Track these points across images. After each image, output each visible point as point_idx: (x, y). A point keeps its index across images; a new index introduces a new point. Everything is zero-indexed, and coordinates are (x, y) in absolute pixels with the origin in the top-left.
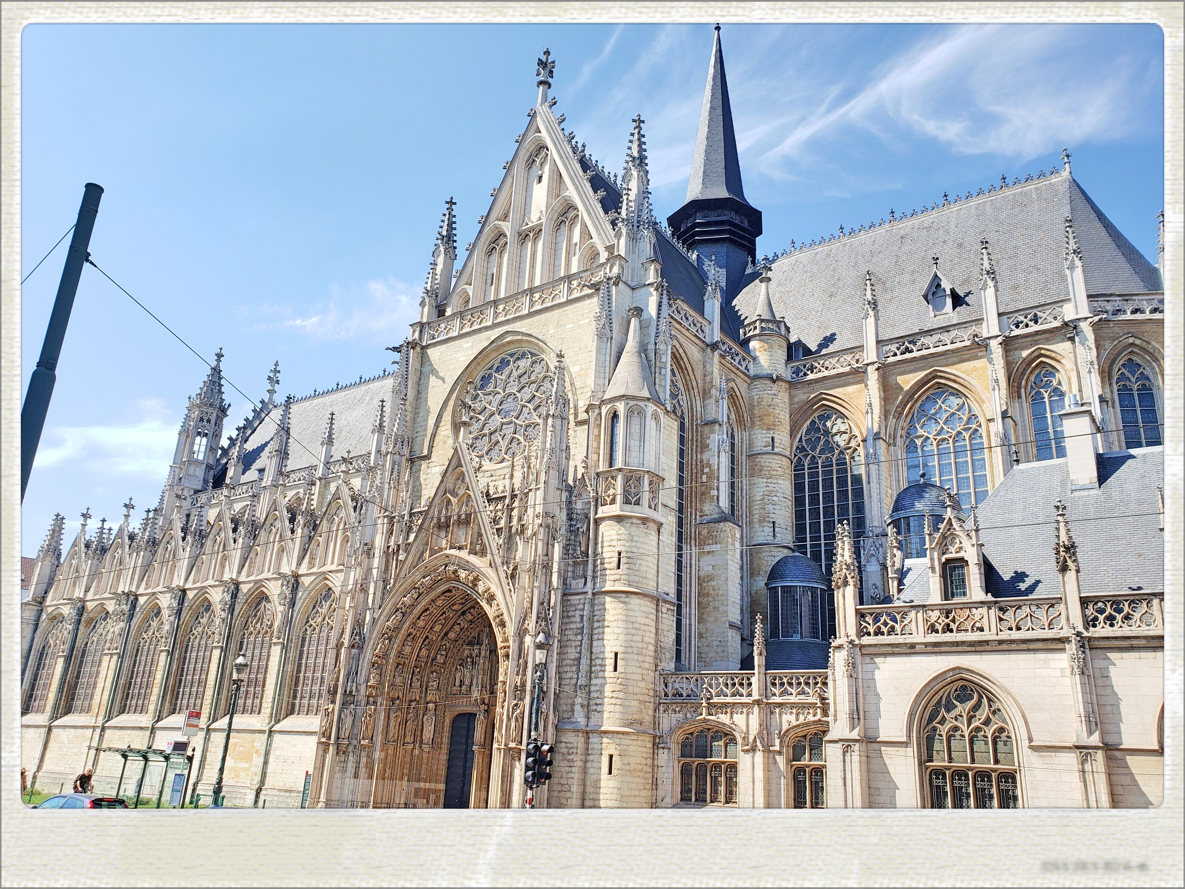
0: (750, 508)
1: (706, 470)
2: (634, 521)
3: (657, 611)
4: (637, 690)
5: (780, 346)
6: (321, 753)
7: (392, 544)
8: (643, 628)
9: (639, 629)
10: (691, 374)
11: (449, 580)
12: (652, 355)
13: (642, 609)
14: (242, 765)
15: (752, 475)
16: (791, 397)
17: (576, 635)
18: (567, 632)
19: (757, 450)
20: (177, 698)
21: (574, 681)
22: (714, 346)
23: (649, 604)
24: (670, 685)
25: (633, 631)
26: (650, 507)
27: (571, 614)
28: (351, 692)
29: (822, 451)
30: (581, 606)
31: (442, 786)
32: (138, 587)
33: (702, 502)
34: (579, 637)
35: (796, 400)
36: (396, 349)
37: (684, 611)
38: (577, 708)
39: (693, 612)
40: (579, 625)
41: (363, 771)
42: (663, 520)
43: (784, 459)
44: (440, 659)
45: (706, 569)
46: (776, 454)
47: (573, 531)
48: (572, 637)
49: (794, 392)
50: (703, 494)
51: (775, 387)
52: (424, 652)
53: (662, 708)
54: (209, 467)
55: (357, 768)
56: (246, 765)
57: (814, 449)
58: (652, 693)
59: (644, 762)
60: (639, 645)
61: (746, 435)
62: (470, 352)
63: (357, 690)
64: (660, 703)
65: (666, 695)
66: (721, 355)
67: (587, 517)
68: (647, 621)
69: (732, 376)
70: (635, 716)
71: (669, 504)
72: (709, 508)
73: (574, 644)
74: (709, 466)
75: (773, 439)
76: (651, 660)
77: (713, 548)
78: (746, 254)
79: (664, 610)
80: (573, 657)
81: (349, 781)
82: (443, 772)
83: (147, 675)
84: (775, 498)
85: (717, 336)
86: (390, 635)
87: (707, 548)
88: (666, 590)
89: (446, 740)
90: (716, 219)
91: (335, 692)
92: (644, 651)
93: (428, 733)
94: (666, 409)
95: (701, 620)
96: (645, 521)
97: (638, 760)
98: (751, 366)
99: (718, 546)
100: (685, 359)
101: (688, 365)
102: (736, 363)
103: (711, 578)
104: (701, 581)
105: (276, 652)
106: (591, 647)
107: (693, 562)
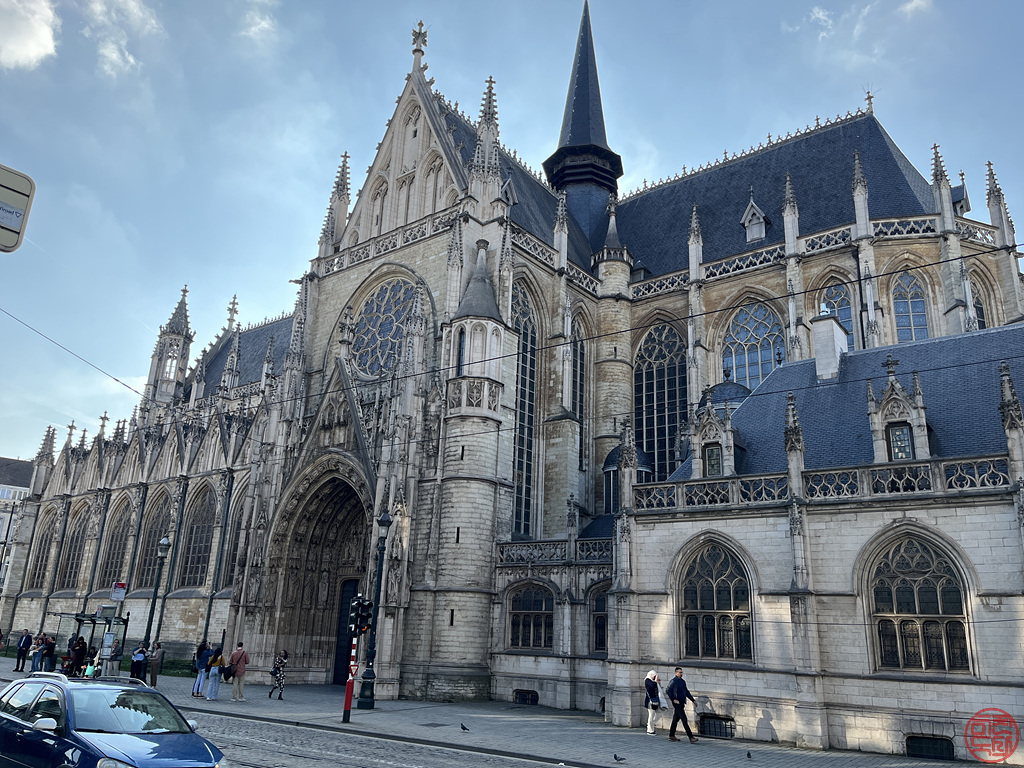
0: (596, 407)
1: (553, 376)
2: (476, 420)
3: (495, 493)
4: (474, 557)
5: (624, 271)
6: (233, 614)
7: (289, 443)
8: (481, 507)
9: (478, 508)
10: (540, 295)
11: (331, 471)
12: (496, 280)
13: (481, 491)
14: (190, 627)
15: (598, 380)
16: (633, 313)
17: (428, 514)
18: (421, 512)
19: (601, 359)
20: (143, 575)
21: (424, 552)
22: (561, 272)
23: (487, 487)
24: (505, 554)
25: (473, 510)
26: (490, 408)
27: (424, 497)
28: (257, 565)
29: (657, 359)
30: (432, 491)
31: (333, 639)
32: (112, 484)
33: (549, 403)
34: (430, 516)
35: (636, 316)
36: (297, 282)
37: (532, 493)
38: (427, 573)
39: (540, 494)
40: (430, 507)
41: (266, 628)
42: (502, 419)
43: (624, 365)
44: (331, 536)
45: (551, 458)
46: (617, 361)
47: (427, 430)
48: (425, 516)
49: (634, 309)
50: (550, 396)
51: (618, 304)
52: (318, 532)
53: (498, 571)
54: (179, 384)
55: (262, 625)
57: (650, 356)
58: (488, 559)
59: (480, 614)
60: (478, 521)
61: (594, 346)
62: (355, 282)
63: (263, 563)
64: (496, 567)
65: (502, 561)
66: (567, 279)
67: (438, 417)
68: (485, 502)
69: (581, 297)
70: (472, 578)
71: (509, 406)
72: (555, 410)
73: (426, 522)
74: (555, 372)
75: (615, 348)
76: (488, 533)
77: (557, 440)
78: (607, 192)
79: (502, 492)
80: (425, 532)
81: (257, 637)
82: (335, 627)
84: (616, 399)
85: (564, 264)
86: (287, 516)
87: (552, 441)
88: (505, 476)
89: (337, 602)
90: (581, 163)
91: (245, 565)
92: (482, 526)
93: (323, 595)
94: (506, 325)
95: (546, 500)
96: (485, 419)
97: (475, 614)
98: (598, 288)
99: (561, 439)
100: (535, 284)
101: (537, 288)
102: (584, 286)
103: (555, 465)
104: (547, 468)
105: (217, 534)
106: (440, 523)
107: (541, 453)
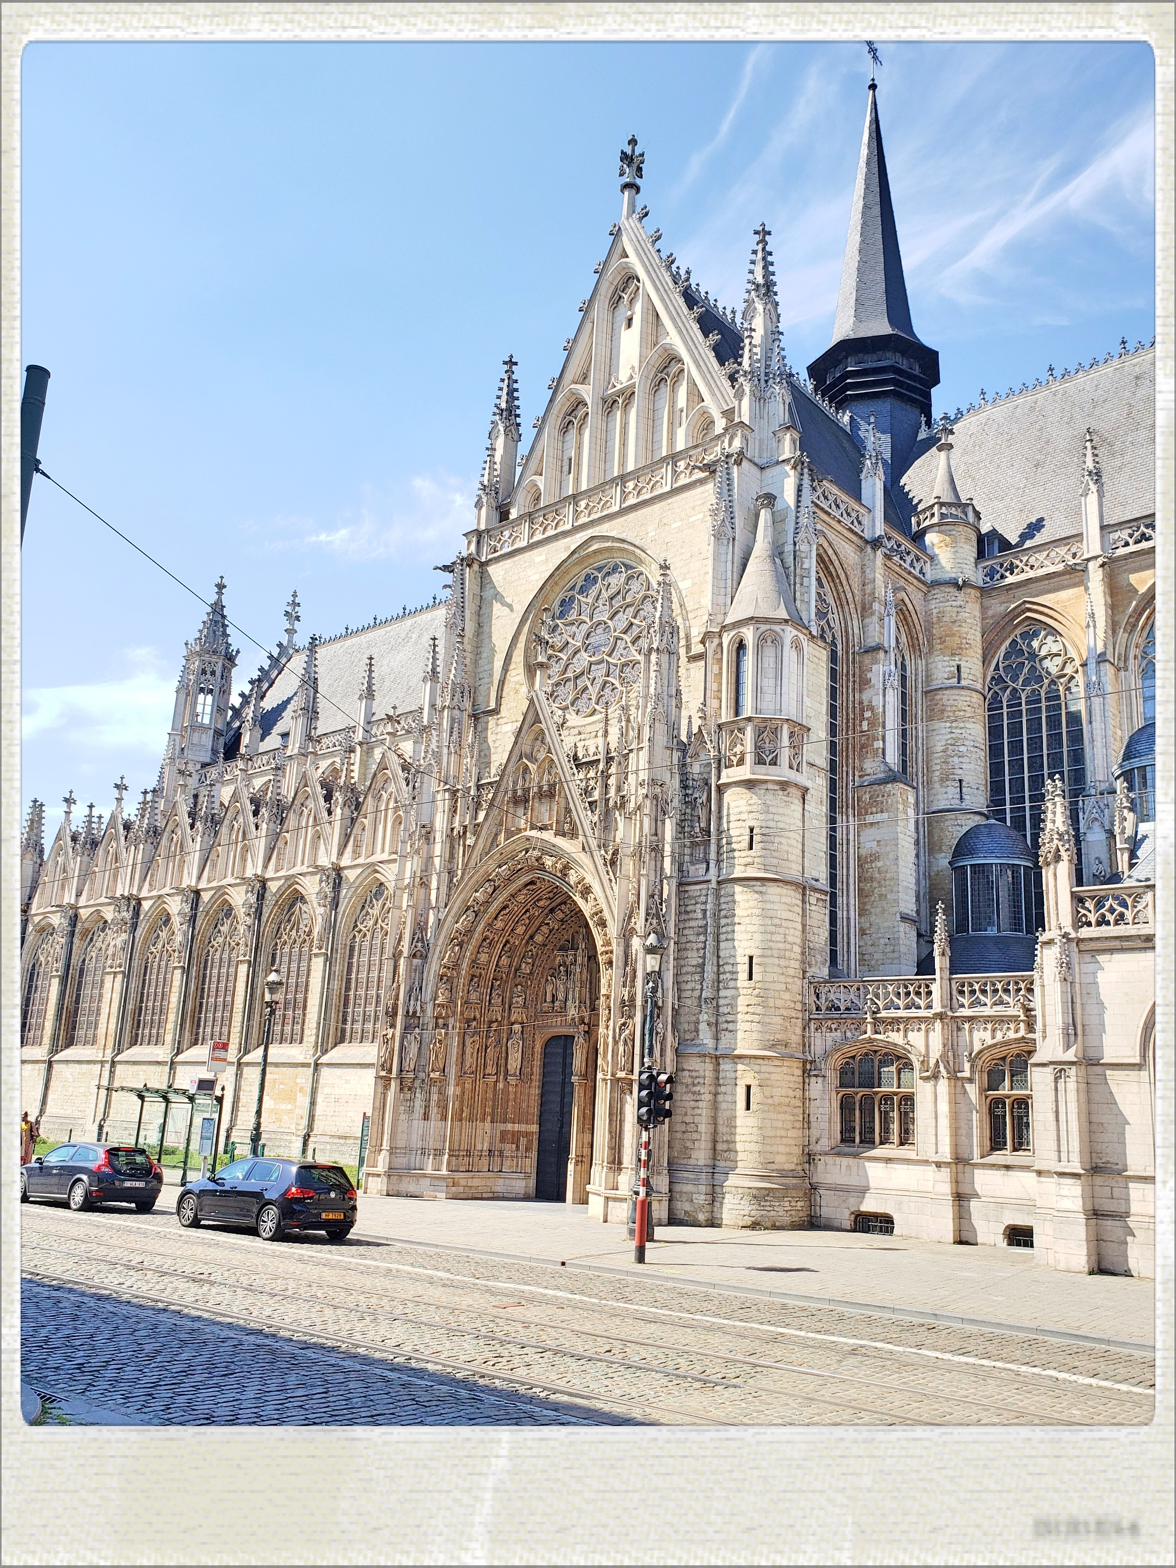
0: (928, 763)
1: (868, 714)
2: (770, 786)
3: (804, 902)
4: (779, 1003)
5: (968, 539)
6: (380, 1089)
7: (456, 824)
8: (785, 924)
9: (780, 926)
10: (845, 582)
11: (532, 869)
12: (790, 560)
13: (784, 900)
14: (283, 1107)
15: (930, 719)
16: (984, 609)
17: (698, 934)
18: (686, 932)
19: (935, 684)
20: (198, 1026)
21: (696, 994)
22: (876, 543)
23: (792, 893)
24: (823, 997)
25: (772, 929)
26: (791, 767)
27: (689, 909)
28: (415, 1012)
29: (1026, 682)
30: (703, 899)
31: (535, 1128)
32: (140, 889)
33: (862, 758)
34: (702, 938)
35: (990, 613)
36: (447, 568)
37: (839, 900)
38: (703, 1026)
39: (852, 902)
40: (702, 923)
41: (434, 1112)
42: (808, 784)
43: (974, 694)
44: (526, 969)
45: (868, 845)
46: (963, 688)
47: (689, 802)
48: (692, 938)
49: (987, 602)
50: (863, 747)
51: (961, 595)
52: (504, 960)
53: (813, 1026)
54: (218, 733)
55: (427, 1107)
56: (289, 1107)
57: (1014, 679)
58: (799, 1006)
59: (792, 1094)
60: (781, 946)
61: (921, 664)
62: (544, 568)
63: (422, 1011)
64: (810, 1019)
65: (818, 1009)
66: (886, 555)
67: (707, 783)
68: (790, 915)
69: (902, 583)
70: (778, 1036)
71: (817, 763)
72: (872, 767)
73: (695, 946)
74: (871, 708)
75: (959, 667)
76: (797, 965)
77: (878, 817)
78: (917, 412)
79: (813, 900)
80: (694, 963)
81: (418, 1124)
82: (536, 1111)
83: (159, 998)
84: (962, 749)
85: (880, 528)
86: (460, 941)
87: (870, 819)
88: (815, 874)
89: (537, 1070)
90: (874, 365)
91: (395, 1014)
92: (788, 954)
93: (514, 1062)
94: (810, 633)
95: (862, 912)
96: (784, 785)
97: (784, 1092)
98: (927, 569)
99: (885, 815)
100: (836, 563)
101: (840, 571)
102: (907, 566)
103: (875, 857)
104: (861, 862)
105: (318, 965)
106: (718, 950)
107: (851, 837)
